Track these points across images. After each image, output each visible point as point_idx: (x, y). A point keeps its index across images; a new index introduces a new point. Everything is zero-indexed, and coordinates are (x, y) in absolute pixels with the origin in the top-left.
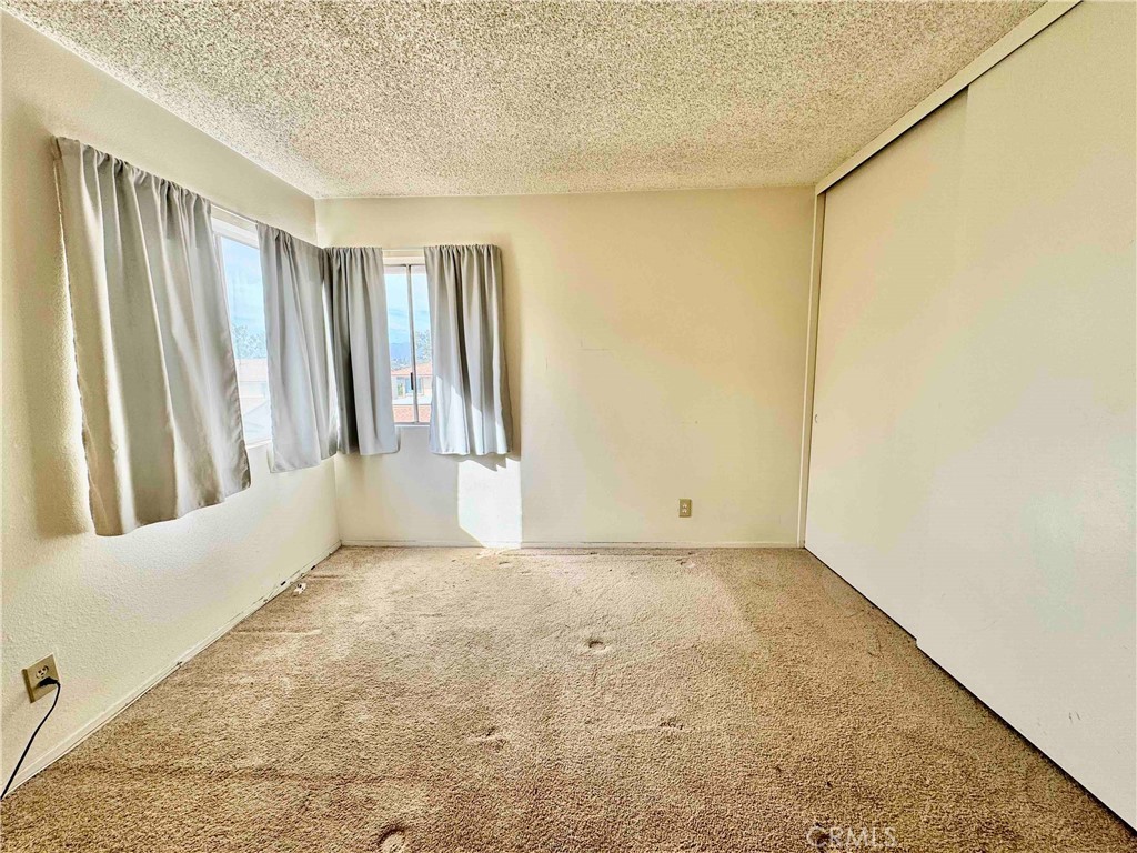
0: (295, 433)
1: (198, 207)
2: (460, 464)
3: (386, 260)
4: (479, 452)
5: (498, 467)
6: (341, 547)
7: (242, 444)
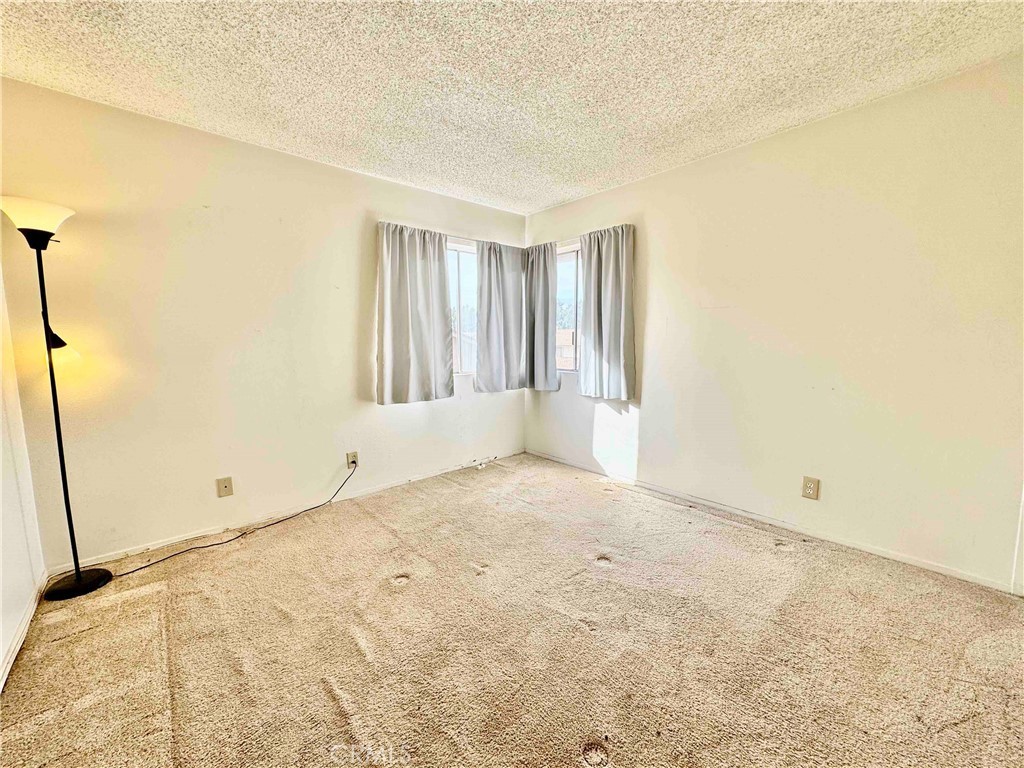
0: (491, 370)
1: (439, 241)
2: (596, 405)
3: (559, 250)
4: (606, 397)
5: (623, 411)
6: (525, 452)
7: (452, 372)
